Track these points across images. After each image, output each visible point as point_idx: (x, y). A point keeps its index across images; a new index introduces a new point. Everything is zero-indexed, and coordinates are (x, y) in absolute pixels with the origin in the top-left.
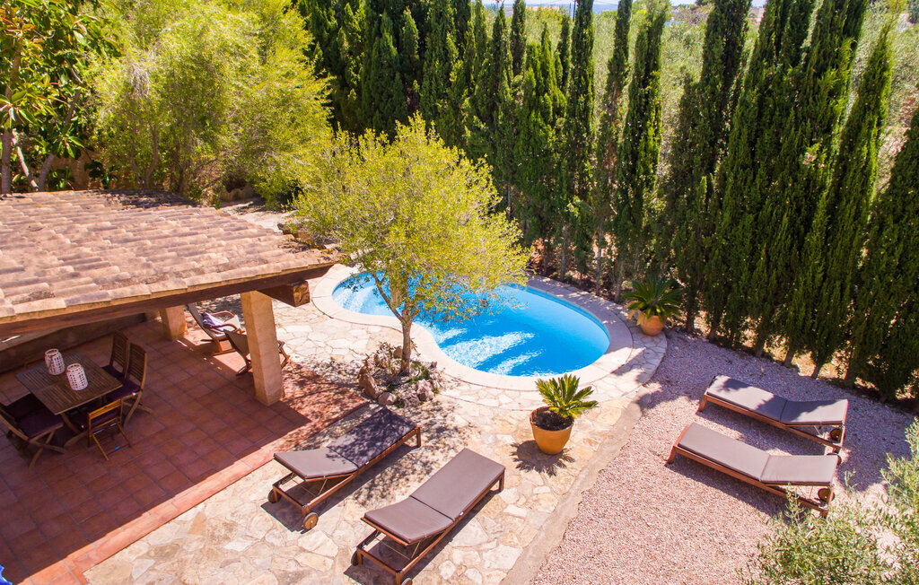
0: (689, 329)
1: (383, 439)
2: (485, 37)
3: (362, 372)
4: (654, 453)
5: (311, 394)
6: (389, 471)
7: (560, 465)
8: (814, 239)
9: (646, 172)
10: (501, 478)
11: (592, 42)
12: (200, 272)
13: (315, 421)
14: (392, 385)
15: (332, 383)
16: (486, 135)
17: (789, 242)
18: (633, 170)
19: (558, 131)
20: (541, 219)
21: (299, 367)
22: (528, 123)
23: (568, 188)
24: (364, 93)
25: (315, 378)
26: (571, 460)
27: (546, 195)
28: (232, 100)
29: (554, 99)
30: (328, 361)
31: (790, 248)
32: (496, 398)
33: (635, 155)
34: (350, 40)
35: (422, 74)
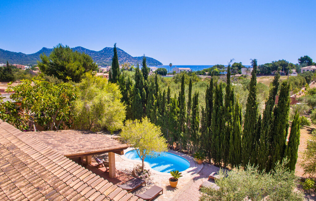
0: (210, 163)
1: (138, 183)
2: (161, 95)
3: (133, 171)
4: (196, 188)
5: (122, 176)
6: (139, 191)
7: (175, 190)
8: (231, 141)
9: (196, 127)
10: (162, 191)
11: (185, 98)
12: (104, 147)
13: (123, 181)
14: (139, 174)
15: (126, 174)
16: (161, 118)
17: (226, 141)
18: (194, 126)
19: (178, 117)
20: (175, 137)
21: (118, 171)
22: (171, 115)
23: (181, 130)
24: (133, 106)
25: (122, 173)
26: (178, 189)
27: (176, 132)
28: (106, 112)
29: (177, 110)
30: (125, 170)
31: (227, 143)
32: (163, 177)
33: (194, 123)
34: (130, 93)
35: (147, 102)
